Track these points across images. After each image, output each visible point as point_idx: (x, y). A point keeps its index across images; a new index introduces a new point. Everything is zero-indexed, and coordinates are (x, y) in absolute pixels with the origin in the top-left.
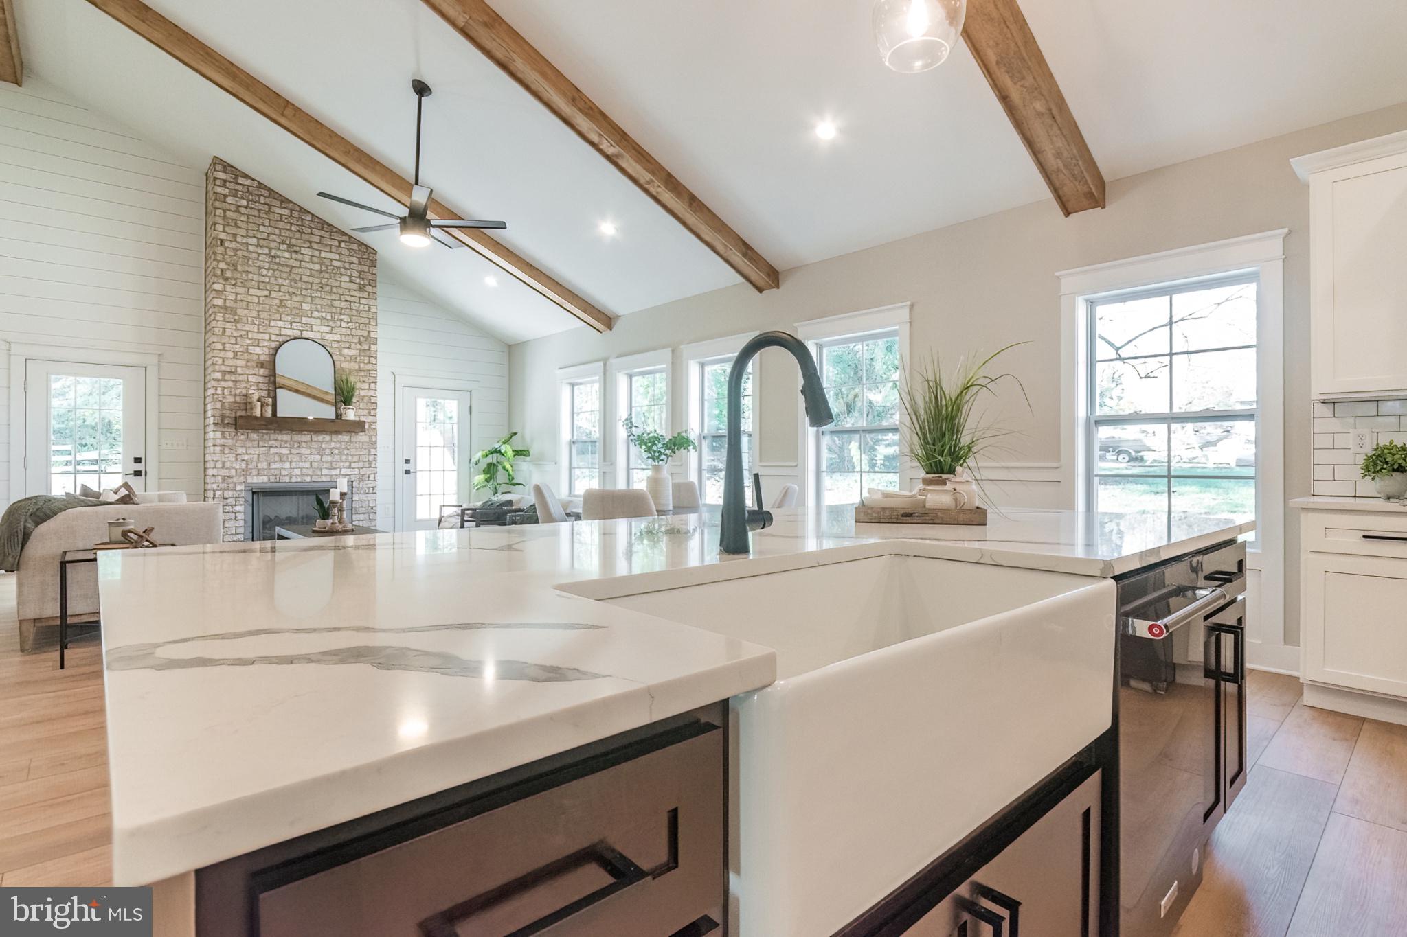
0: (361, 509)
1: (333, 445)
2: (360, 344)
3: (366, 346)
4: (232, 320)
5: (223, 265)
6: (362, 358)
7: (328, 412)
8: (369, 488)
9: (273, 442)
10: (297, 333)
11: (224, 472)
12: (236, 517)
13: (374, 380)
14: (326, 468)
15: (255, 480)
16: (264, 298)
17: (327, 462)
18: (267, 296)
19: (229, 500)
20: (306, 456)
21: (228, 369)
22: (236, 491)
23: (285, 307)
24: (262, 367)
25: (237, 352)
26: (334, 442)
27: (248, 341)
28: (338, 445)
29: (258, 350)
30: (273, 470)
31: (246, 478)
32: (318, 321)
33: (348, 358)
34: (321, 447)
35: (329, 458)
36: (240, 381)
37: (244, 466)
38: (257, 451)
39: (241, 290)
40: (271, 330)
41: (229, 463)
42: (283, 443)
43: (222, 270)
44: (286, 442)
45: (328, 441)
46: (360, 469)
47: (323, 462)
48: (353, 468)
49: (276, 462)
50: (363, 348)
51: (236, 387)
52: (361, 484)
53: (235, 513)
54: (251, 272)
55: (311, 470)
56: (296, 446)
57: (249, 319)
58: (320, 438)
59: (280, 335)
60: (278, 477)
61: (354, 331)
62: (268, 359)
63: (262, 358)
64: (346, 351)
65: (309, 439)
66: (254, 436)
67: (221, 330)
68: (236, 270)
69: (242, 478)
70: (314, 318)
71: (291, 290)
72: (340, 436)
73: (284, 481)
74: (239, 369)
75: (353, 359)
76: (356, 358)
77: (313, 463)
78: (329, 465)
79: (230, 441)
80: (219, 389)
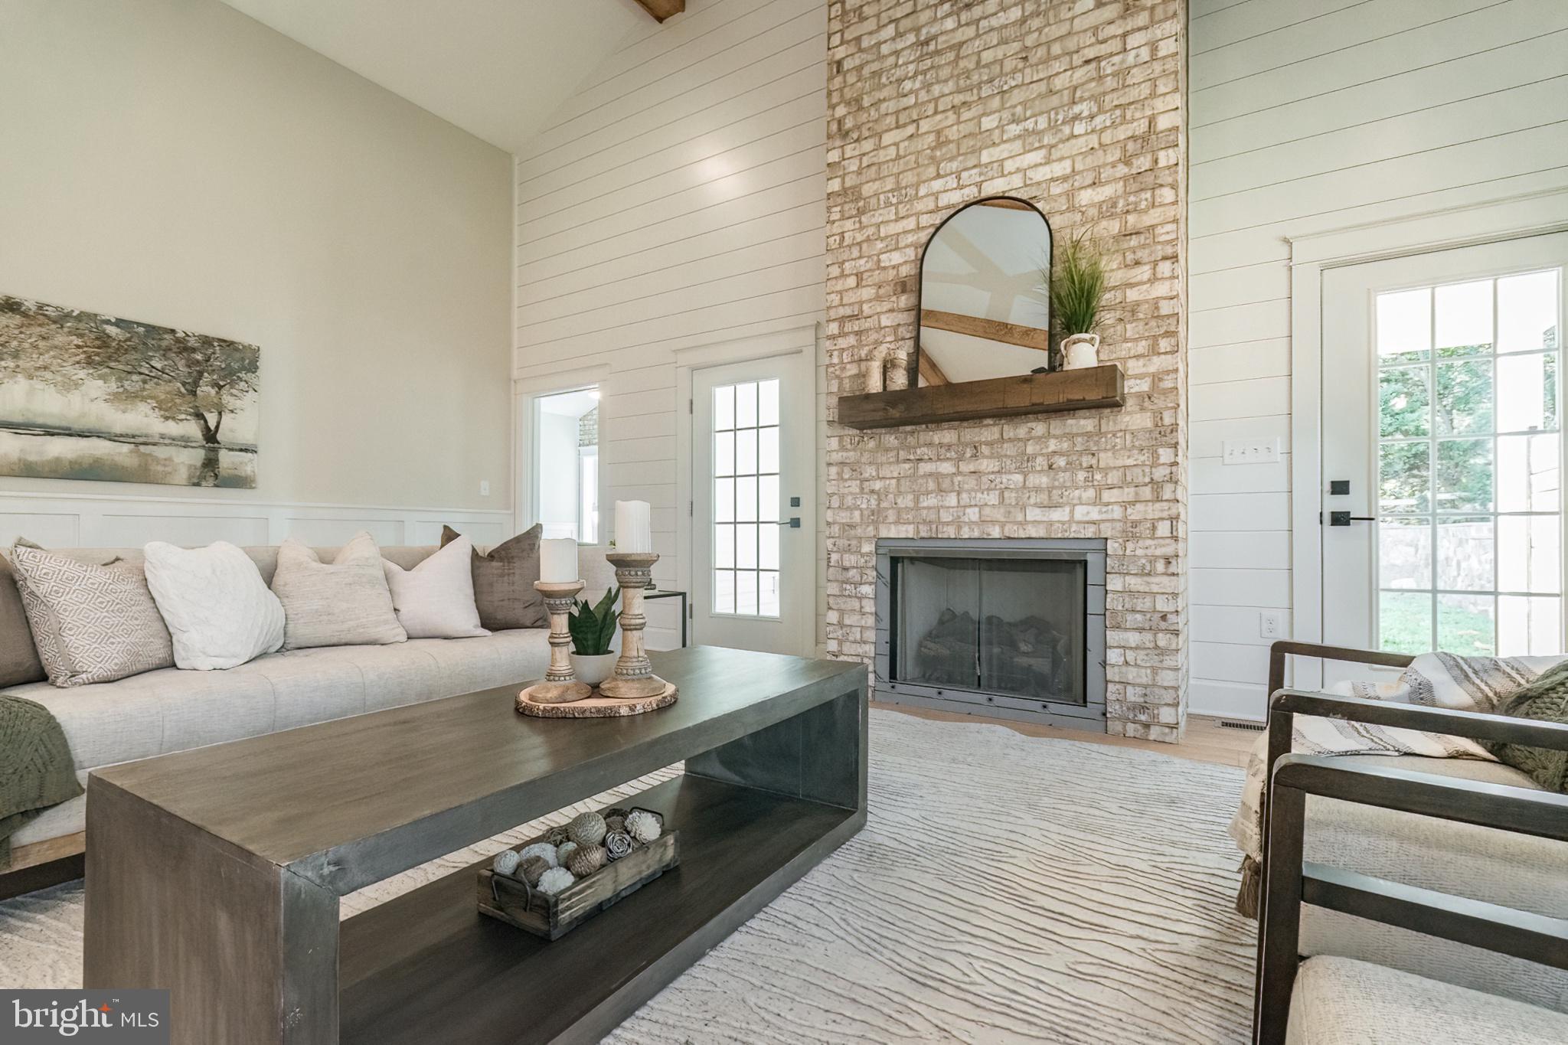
0: (1129, 617)
1: (1053, 444)
2: (1127, 162)
3: (1143, 163)
4: (854, 212)
5: (841, 111)
6: (1132, 199)
7: (1027, 360)
8: (1152, 560)
9: (925, 449)
10: (971, 193)
11: (844, 517)
12: (861, 607)
13: (1169, 251)
14: (1036, 505)
15: (893, 532)
16: (906, 143)
17: (1038, 489)
18: (912, 136)
19: (852, 573)
20: (992, 477)
21: (848, 311)
22: (862, 555)
23: (948, 142)
24: (904, 291)
25: (862, 273)
26: (1056, 437)
27: (880, 245)
28: (1065, 445)
29: (896, 258)
30: (925, 512)
31: (877, 529)
32: (1017, 146)
33: (1093, 212)
34: (1024, 453)
35: (1044, 480)
36: (867, 330)
37: (874, 503)
38: (895, 470)
39: (867, 145)
40: (920, 206)
41: (850, 498)
42: (943, 451)
43: (840, 122)
44: (949, 447)
45: (1040, 438)
46: (1125, 505)
47: (1030, 490)
48: (1108, 504)
49: (928, 493)
50: (1134, 171)
51: (860, 344)
52: (1130, 546)
53: (860, 599)
54: (884, 100)
55: (1002, 510)
56: (968, 455)
57: (882, 197)
58: (1022, 431)
59: (938, 209)
60: (934, 527)
61: (1107, 138)
62: (913, 273)
63: (904, 271)
64: (1086, 197)
65: (997, 436)
66: (891, 439)
67: (837, 238)
68: (861, 108)
69: (871, 528)
70: (1005, 142)
71: (958, 99)
72: (1070, 422)
73: (945, 536)
74: (865, 307)
75: (1107, 211)
76: (1114, 205)
77: (1006, 494)
78: (1043, 497)
79: (852, 453)
80: (836, 353)
